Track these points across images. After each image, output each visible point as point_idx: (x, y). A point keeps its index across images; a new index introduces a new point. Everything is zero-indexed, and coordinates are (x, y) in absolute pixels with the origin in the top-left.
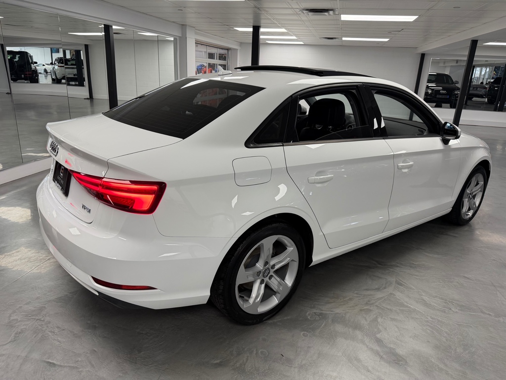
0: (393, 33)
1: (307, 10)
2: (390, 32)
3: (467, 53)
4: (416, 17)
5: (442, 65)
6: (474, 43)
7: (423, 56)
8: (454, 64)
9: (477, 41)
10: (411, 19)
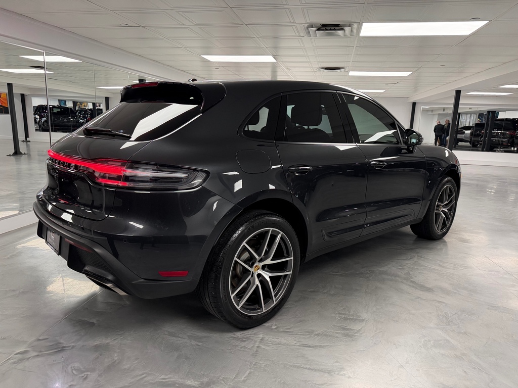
0: (389, 85)
1: (323, 68)
2: (387, 85)
3: (452, 101)
4: (410, 73)
5: (430, 113)
6: (458, 93)
7: (414, 104)
8: (441, 112)
9: (460, 91)
10: (406, 74)
